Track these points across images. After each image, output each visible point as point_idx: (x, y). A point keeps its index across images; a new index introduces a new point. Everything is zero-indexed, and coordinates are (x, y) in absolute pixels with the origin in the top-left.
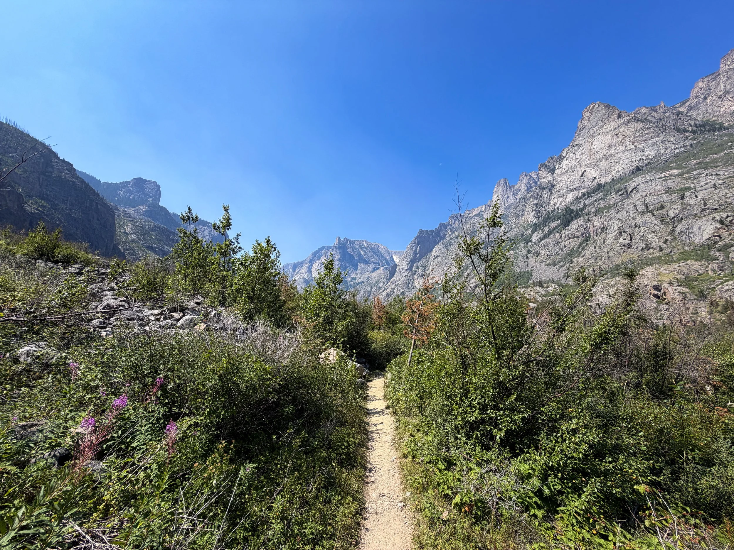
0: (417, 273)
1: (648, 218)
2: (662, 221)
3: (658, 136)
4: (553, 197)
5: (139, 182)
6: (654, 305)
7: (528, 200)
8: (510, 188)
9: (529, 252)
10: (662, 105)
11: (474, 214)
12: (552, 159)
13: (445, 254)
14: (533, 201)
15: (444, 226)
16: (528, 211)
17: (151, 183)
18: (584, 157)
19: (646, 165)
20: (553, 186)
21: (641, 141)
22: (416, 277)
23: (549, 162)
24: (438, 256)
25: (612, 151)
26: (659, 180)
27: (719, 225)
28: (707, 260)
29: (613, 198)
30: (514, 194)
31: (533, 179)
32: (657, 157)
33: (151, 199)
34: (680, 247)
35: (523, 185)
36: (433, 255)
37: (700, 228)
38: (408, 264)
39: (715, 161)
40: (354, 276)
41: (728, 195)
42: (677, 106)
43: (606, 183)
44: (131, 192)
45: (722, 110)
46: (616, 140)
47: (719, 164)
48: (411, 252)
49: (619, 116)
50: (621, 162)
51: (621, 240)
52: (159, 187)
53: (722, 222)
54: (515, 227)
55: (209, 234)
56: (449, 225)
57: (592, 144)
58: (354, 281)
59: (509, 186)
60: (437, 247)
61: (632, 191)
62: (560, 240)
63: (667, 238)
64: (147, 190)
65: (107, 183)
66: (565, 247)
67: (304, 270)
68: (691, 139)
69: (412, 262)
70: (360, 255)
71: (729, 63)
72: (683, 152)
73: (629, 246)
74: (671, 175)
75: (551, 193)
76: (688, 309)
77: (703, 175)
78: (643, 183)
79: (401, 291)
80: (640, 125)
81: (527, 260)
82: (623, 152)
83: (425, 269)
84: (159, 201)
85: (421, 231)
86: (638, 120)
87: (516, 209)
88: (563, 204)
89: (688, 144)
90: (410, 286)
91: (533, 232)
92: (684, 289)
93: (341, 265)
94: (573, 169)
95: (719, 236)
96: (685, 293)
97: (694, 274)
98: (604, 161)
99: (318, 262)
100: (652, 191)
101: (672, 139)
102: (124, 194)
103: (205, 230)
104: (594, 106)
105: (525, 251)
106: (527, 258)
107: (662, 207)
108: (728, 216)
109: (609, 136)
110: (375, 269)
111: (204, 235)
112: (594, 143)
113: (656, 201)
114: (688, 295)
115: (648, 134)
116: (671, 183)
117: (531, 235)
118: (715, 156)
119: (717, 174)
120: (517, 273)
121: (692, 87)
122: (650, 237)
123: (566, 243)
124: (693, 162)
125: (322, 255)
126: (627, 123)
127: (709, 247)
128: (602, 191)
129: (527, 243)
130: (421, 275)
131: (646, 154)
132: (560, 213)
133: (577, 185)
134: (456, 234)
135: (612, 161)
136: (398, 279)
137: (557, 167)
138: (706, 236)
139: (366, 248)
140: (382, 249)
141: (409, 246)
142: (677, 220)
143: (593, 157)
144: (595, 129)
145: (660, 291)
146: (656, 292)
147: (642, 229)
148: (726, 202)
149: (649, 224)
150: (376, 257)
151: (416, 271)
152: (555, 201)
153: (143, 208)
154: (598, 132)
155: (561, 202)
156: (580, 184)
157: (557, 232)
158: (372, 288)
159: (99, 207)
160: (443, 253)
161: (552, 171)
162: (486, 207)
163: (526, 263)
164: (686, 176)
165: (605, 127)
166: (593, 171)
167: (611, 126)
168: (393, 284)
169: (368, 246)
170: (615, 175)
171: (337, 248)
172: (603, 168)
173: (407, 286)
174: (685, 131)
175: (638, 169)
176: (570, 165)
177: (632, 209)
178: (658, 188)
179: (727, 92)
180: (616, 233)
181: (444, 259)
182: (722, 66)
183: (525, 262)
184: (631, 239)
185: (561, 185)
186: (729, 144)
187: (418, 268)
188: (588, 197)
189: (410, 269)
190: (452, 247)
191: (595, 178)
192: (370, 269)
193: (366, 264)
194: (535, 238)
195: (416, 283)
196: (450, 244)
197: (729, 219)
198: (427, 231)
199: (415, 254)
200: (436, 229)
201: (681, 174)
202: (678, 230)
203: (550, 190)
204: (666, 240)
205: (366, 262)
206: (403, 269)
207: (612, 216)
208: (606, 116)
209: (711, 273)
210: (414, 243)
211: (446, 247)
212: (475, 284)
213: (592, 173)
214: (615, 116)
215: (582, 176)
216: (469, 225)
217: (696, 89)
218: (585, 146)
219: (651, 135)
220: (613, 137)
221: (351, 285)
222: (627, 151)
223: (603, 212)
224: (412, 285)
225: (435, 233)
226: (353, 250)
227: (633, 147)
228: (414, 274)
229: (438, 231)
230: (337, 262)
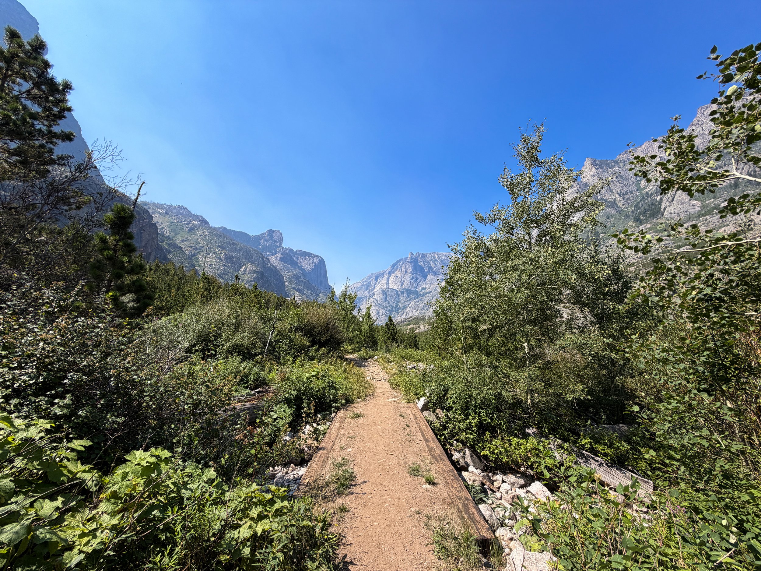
5: (271, 232)
17: (277, 232)
40: (424, 286)
52: (281, 234)
55: (313, 262)
64: (275, 237)
67: (384, 281)
70: (430, 267)
84: (283, 244)
93: (413, 277)
99: (394, 275)
102: (263, 242)
103: (309, 260)
111: (309, 263)
125: (398, 268)
139: (436, 260)
169: (439, 258)
171: (409, 263)
193: (435, 275)
221: (421, 295)
226: (424, 263)
230: (410, 275)
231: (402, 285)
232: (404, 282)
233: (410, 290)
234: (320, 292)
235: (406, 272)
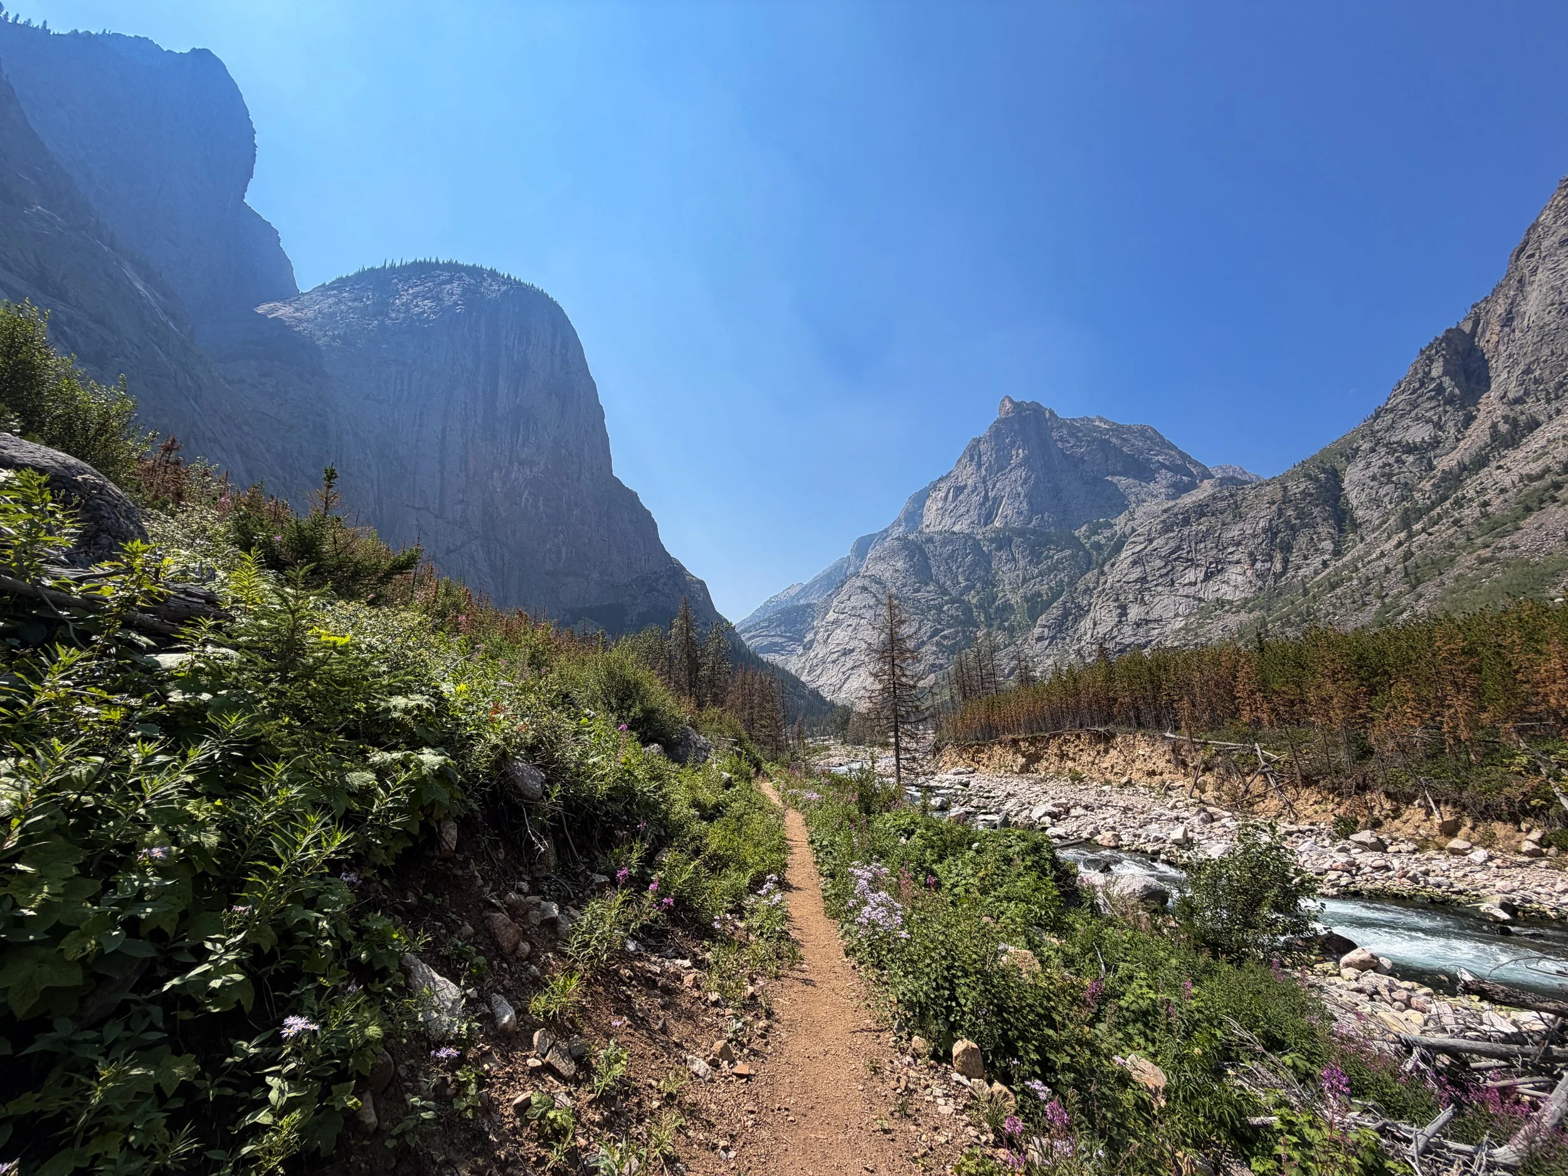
58: (1107, 533)
99: (944, 486)
110: (1179, 489)
150: (1166, 451)
169: (1122, 426)
205: (1142, 471)
221: (1098, 546)
226: (1072, 435)
230: (1022, 473)
231: (989, 518)
232: (997, 501)
233: (1034, 532)
235: (1001, 464)
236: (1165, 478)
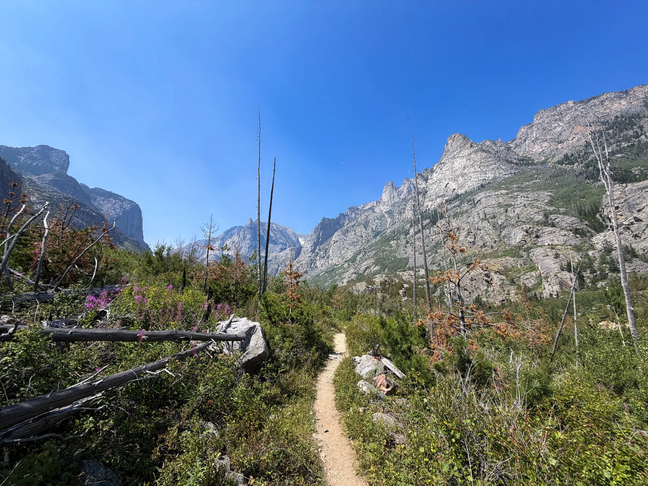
0: (319, 255)
1: (485, 224)
2: (494, 227)
3: (495, 164)
4: (426, 201)
5: (45, 150)
6: (486, 288)
7: (408, 200)
8: (396, 190)
9: (407, 242)
10: (500, 140)
11: (367, 208)
12: (426, 170)
13: (343, 240)
14: (411, 202)
15: (343, 216)
16: (408, 210)
17: (59, 152)
18: (448, 173)
19: (487, 184)
20: (426, 192)
21: (484, 166)
22: (318, 258)
23: (424, 173)
24: (337, 241)
25: (466, 171)
26: (495, 196)
27: (525, 234)
28: (518, 257)
29: (465, 206)
30: (398, 194)
31: (413, 184)
32: (495, 179)
33: (57, 168)
34: (503, 247)
35: (406, 188)
36: (333, 240)
37: (515, 234)
38: (312, 246)
39: (527, 187)
41: (532, 213)
42: (509, 142)
43: (461, 194)
44: (34, 159)
45: (534, 150)
46: (469, 163)
47: (529, 189)
48: (315, 237)
49: (471, 146)
50: (472, 180)
51: (468, 239)
52: (68, 157)
53: (527, 231)
54: (398, 221)
55: (120, 207)
56: (347, 215)
57: (453, 164)
59: (395, 188)
60: (336, 234)
61: (477, 203)
62: (430, 235)
63: (496, 239)
64: (54, 158)
65: (6, 147)
66: (433, 240)
68: (515, 169)
69: (316, 245)
71: (539, 119)
72: (509, 178)
73: (474, 243)
74: (501, 194)
75: (425, 197)
76: (504, 291)
77: (520, 196)
78: (484, 197)
79: (305, 269)
80: (484, 155)
81: (405, 249)
82: (473, 172)
83: (326, 251)
84: (67, 171)
85: (324, 219)
86: (483, 151)
87: (399, 207)
88: (433, 207)
89: (513, 172)
90: (313, 266)
91: (411, 227)
92: (503, 277)
93: (252, 244)
94: (440, 181)
95: (525, 241)
96: (503, 280)
97: (509, 266)
98: (460, 177)
99: (230, 240)
100: (489, 204)
101: (504, 167)
102: (25, 159)
103: (115, 204)
104: (455, 136)
105: (404, 242)
106: (406, 247)
107: (494, 217)
108: (530, 228)
109: (465, 159)
110: (282, 250)
111: (114, 207)
112: (454, 164)
113: (491, 212)
114: (505, 282)
115: (489, 161)
116: (501, 200)
117: (409, 229)
118: (527, 183)
119: (527, 197)
120: (398, 259)
121: (517, 131)
122: (486, 237)
123: (433, 237)
124: (515, 186)
125: (234, 234)
126: (476, 152)
127: (520, 248)
128: (459, 200)
129: (406, 235)
130: (322, 256)
131: (488, 176)
132: (430, 213)
133: (442, 193)
134: (353, 223)
135: (466, 178)
136: (302, 259)
137: (429, 178)
138: (518, 240)
139: (275, 230)
140: (290, 231)
141: (313, 231)
142: (502, 227)
143: (453, 174)
144: (455, 153)
145: (489, 277)
146: (487, 279)
147: (481, 231)
148: (530, 217)
149: (486, 229)
150: (284, 239)
151: (318, 253)
152: (427, 203)
153: (49, 177)
154: (458, 155)
155: (432, 205)
156: (444, 193)
157: (428, 228)
158: (279, 266)
159: (5, 175)
160: (341, 239)
161: (426, 180)
162: (377, 203)
163: (405, 252)
164: (510, 195)
165: (462, 152)
166: (453, 184)
167: (466, 152)
168: (298, 263)
169: (277, 228)
170: (467, 189)
171: (248, 229)
172: (460, 183)
173: (310, 266)
174: (511, 162)
175: (482, 186)
176: (438, 177)
177: (476, 216)
178: (493, 202)
179: (537, 139)
180: (466, 232)
181: (341, 244)
182: (535, 119)
183: (404, 250)
184: (475, 239)
185: (432, 192)
186: (536, 176)
187: (320, 250)
188: (450, 203)
189: (313, 251)
190: (349, 234)
191: (455, 189)
192: (278, 249)
193: (274, 244)
194: (412, 231)
195: (318, 264)
196: (347, 231)
197: (531, 230)
198: (329, 219)
199: (318, 238)
200: (336, 218)
201: (507, 194)
202: (502, 234)
203: (424, 194)
204: (496, 241)
206: (307, 250)
207: (464, 220)
208: (463, 145)
209: (519, 266)
210: (318, 229)
211: (344, 234)
212: (365, 266)
213: (453, 185)
214: (468, 145)
215: (446, 187)
216: (363, 217)
217: (520, 133)
218: (449, 164)
219: (491, 162)
220: (467, 161)
222: (475, 172)
223: (458, 216)
224: (314, 265)
225: (336, 222)
226: (263, 231)
227: (479, 170)
228: (317, 255)
229: (338, 219)
230: (248, 241)
232: (241, 248)
234: (126, 239)
235: (244, 238)
236: (281, 246)
